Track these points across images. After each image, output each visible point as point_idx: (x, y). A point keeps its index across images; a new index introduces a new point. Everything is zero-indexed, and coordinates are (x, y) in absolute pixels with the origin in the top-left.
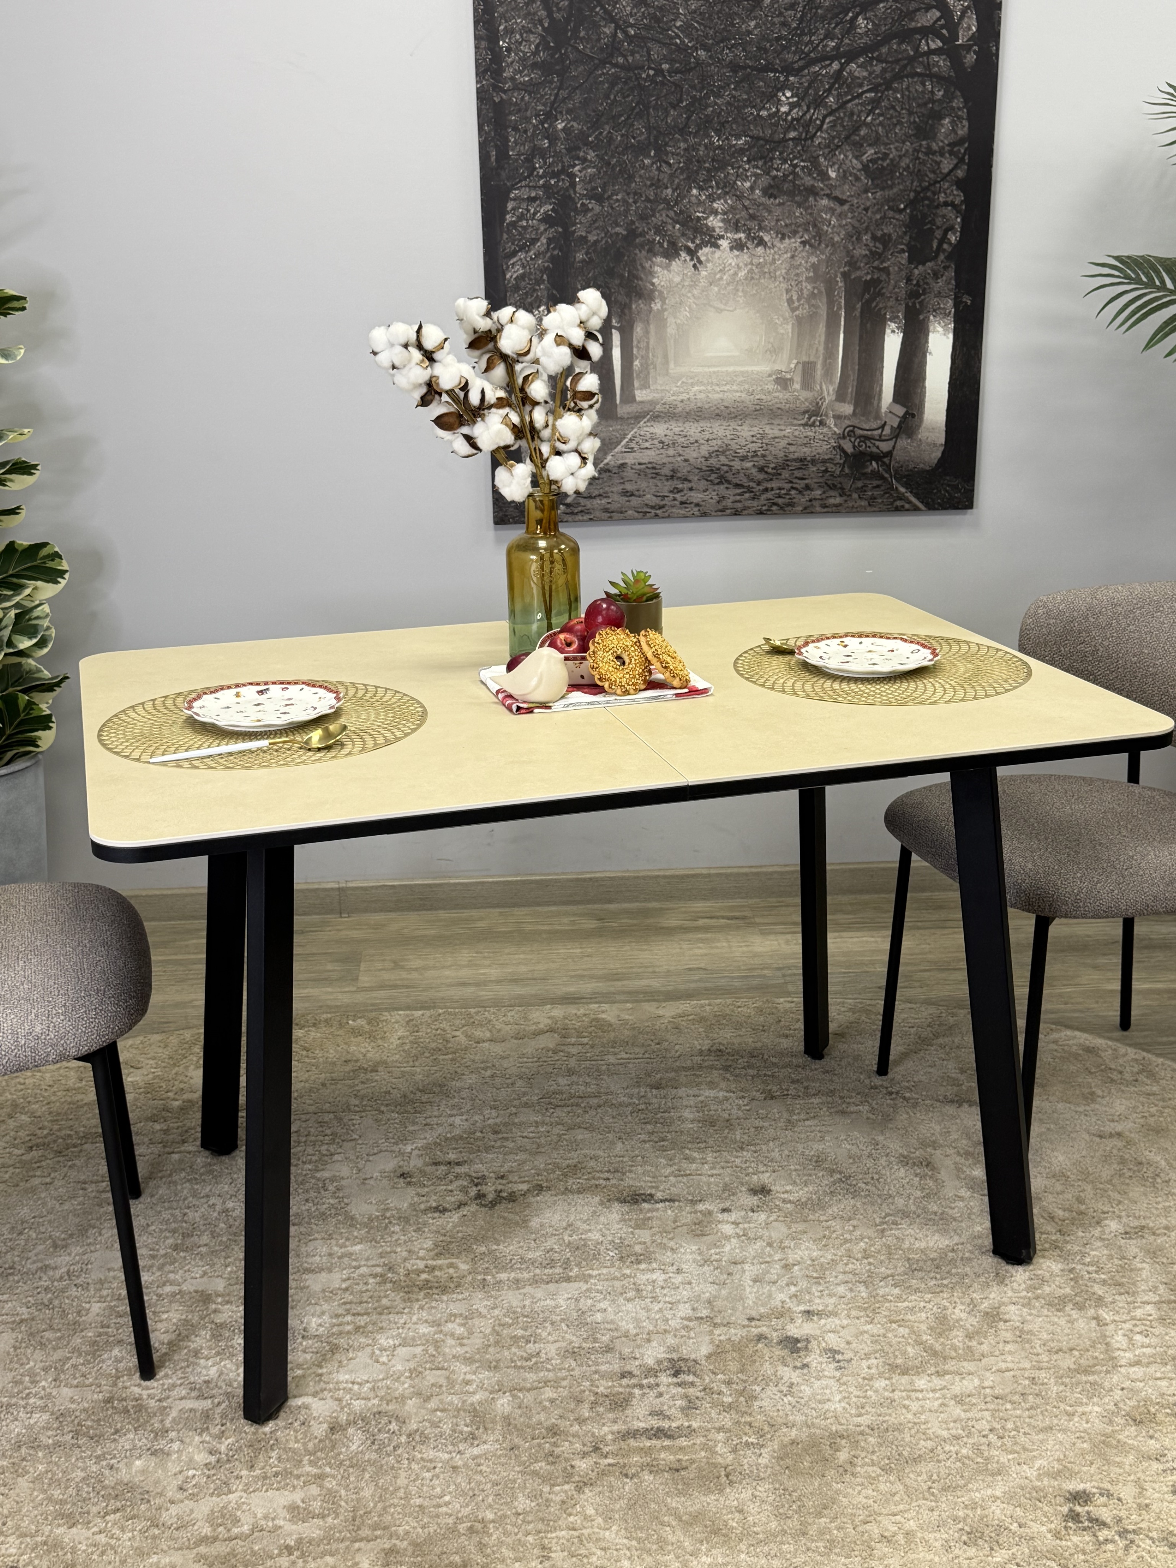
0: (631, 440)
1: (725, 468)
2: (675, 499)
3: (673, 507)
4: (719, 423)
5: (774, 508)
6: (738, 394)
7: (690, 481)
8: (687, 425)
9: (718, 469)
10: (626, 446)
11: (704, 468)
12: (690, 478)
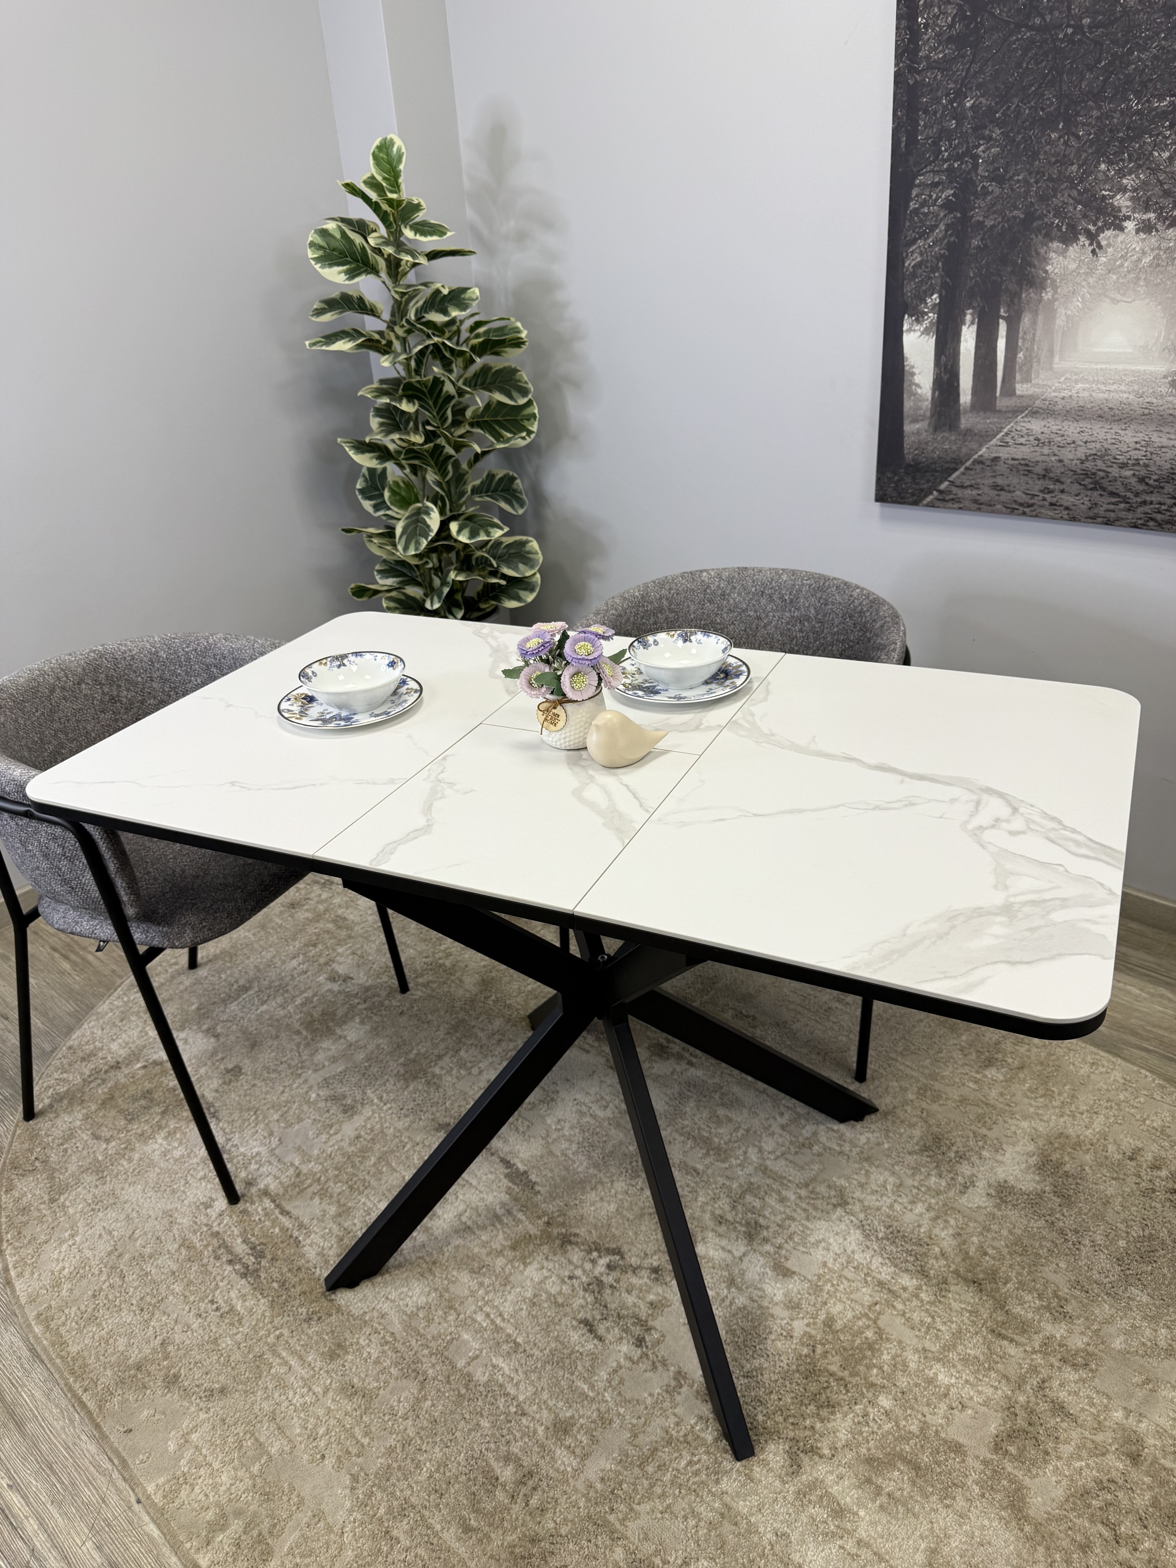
0: (1007, 434)
1: (1102, 474)
2: (1044, 499)
3: (1042, 507)
4: (1100, 424)
5: (1151, 523)
6: (1125, 395)
7: (1062, 483)
8: (1066, 423)
9: (1094, 474)
10: (1001, 440)
11: (1079, 471)
12: (1063, 480)
